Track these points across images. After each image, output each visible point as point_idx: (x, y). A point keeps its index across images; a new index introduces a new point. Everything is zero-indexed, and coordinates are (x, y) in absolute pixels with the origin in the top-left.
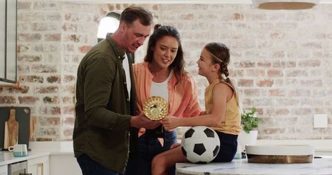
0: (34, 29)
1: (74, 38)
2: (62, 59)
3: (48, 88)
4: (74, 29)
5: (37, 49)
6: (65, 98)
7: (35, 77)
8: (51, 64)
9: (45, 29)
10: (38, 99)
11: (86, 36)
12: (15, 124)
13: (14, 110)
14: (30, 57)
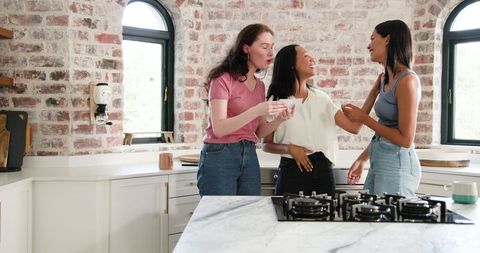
0: (32, 9)
1: (88, 22)
2: (71, 49)
3: (52, 87)
4: (88, 10)
5: (36, 35)
6: (75, 100)
7: (35, 72)
8: (56, 56)
9: (47, 9)
10: (39, 101)
11: (106, 21)
12: (5, 134)
13: (5, 116)
14: (27, 46)
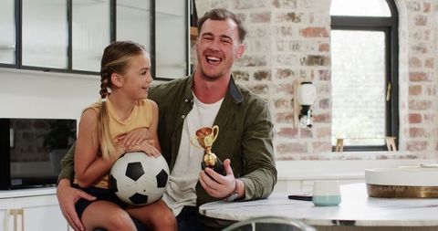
0: (236, 8)
1: (292, 16)
2: (274, 46)
3: (255, 88)
4: (292, 4)
6: (278, 101)
7: (238, 73)
8: (259, 54)
9: (251, 7)
11: (312, 14)
